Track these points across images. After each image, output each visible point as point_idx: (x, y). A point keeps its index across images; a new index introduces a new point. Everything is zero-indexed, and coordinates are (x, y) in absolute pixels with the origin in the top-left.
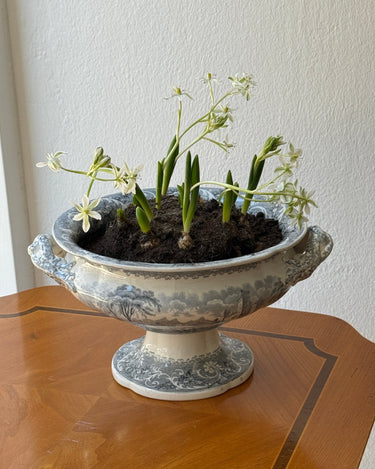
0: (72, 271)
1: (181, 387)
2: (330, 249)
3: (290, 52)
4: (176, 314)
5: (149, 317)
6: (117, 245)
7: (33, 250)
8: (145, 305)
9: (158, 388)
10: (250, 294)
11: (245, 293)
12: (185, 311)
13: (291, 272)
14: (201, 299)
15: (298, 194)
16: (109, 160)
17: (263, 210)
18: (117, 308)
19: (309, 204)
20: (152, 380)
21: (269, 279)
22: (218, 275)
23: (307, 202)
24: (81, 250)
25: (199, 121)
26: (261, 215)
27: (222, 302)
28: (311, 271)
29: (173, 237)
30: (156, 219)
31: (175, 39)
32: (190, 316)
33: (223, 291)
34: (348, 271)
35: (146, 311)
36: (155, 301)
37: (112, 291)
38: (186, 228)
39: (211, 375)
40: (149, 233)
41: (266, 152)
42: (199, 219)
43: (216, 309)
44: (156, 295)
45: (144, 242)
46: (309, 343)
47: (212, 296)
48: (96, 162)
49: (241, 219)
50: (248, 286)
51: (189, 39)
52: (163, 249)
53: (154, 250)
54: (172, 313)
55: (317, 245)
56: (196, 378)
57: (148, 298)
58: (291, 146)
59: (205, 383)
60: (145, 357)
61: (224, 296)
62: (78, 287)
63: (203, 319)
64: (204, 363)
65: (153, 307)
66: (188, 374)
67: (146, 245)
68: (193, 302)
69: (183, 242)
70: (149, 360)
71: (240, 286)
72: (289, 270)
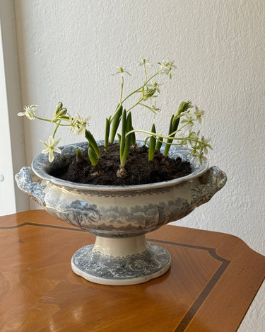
0: (44, 192)
1: (117, 276)
2: (225, 182)
3: (207, 51)
4: (111, 222)
5: (93, 223)
6: (75, 174)
7: (18, 178)
8: (91, 214)
9: (101, 276)
10: (164, 209)
11: (160, 209)
12: (118, 219)
13: (195, 197)
14: (129, 211)
15: (200, 140)
16: (66, 111)
17: (180, 155)
18: (71, 217)
19: (207, 147)
20: (98, 271)
21: (179, 200)
22: (142, 195)
23: (205, 146)
24: (49, 176)
25: (136, 91)
26: (179, 159)
27: (144, 214)
28: (210, 197)
29: (113, 169)
30: (102, 157)
31: (129, 42)
32: (122, 223)
33: (145, 206)
34: (247, 206)
35: (91, 219)
36: (97, 212)
37: (69, 205)
38: (122, 163)
39: (139, 269)
40: (97, 166)
41: (180, 112)
42: (132, 158)
43: (140, 219)
44: (98, 208)
45: (93, 172)
46: (212, 252)
47: (137, 209)
48: (57, 112)
49: (163, 160)
50: (163, 204)
51: (138, 41)
52: (105, 177)
53: (100, 178)
54: (109, 220)
55: (215, 179)
56: (128, 270)
57: (92, 209)
58: (196, 108)
59: (134, 274)
60: (94, 256)
61: (145, 210)
62: (47, 203)
63: (130, 225)
64: (135, 260)
65: (96, 216)
66: (123, 267)
67: (94, 174)
68: (124, 213)
69: (120, 172)
70: (97, 257)
71: (158, 204)
72: (194, 195)
